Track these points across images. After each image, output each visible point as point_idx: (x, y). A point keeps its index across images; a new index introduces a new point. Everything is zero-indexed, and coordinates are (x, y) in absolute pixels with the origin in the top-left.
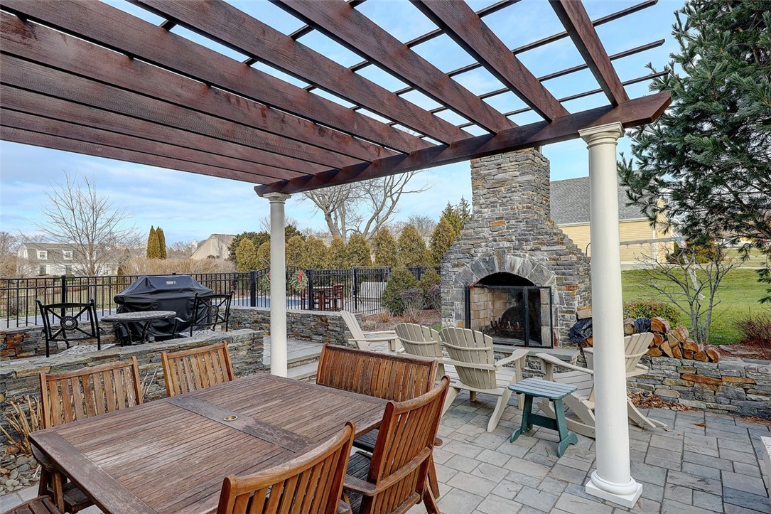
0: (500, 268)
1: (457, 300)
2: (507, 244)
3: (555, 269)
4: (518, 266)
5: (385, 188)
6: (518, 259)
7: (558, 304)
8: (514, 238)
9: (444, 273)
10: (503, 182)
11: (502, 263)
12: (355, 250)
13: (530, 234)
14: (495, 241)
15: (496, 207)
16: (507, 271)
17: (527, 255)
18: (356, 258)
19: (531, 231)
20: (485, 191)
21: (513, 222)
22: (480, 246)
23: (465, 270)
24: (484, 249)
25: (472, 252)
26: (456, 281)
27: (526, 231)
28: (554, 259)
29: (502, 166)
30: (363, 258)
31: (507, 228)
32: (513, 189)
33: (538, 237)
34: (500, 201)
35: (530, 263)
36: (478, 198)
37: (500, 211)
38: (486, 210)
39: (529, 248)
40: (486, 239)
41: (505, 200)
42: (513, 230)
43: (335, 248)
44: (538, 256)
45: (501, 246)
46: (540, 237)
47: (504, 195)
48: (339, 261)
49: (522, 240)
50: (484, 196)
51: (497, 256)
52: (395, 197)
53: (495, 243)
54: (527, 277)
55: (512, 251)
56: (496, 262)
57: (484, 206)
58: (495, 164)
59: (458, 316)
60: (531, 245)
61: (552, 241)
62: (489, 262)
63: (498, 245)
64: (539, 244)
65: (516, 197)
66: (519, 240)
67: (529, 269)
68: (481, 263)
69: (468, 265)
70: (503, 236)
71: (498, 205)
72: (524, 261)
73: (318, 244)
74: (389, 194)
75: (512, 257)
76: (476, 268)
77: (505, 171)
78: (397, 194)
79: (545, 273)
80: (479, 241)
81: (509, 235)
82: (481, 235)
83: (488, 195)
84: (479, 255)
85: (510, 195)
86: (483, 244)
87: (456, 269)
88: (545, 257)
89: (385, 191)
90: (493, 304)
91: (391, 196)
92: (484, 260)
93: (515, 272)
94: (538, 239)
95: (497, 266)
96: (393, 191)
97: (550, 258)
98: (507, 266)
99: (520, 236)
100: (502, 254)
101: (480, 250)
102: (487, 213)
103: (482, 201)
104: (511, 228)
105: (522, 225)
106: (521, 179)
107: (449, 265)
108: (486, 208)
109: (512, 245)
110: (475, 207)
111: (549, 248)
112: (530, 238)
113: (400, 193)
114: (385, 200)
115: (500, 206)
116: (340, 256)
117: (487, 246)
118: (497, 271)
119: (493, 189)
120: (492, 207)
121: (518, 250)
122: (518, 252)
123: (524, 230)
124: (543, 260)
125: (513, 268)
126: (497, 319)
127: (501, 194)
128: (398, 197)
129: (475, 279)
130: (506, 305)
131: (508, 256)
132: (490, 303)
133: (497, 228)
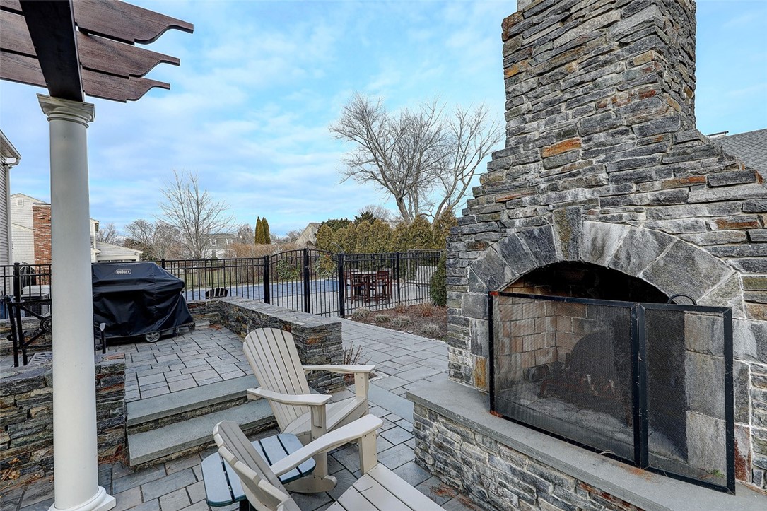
0: (565, 250)
1: (474, 315)
2: (584, 194)
3: (741, 255)
4: (614, 246)
5: (456, 171)
6: (615, 229)
7: (748, 356)
8: (603, 176)
9: (451, 261)
10: (575, 48)
11: (571, 238)
12: (418, 233)
13: (654, 160)
14: (554, 188)
15: (559, 112)
16: (585, 257)
17: (642, 217)
18: (419, 241)
19: (654, 151)
20: (533, 81)
21: (602, 137)
22: (520, 204)
23: (489, 257)
24: (529, 210)
25: (504, 217)
26: (473, 279)
27: (641, 153)
28: (738, 225)
29: (573, 10)
30: (426, 241)
31: (585, 156)
32: (602, 58)
33: (682, 165)
34: (568, 96)
35: (651, 238)
36: (516, 102)
37: (568, 118)
38: (535, 124)
39: (648, 197)
40: (532, 188)
41: (579, 91)
42: (603, 157)
43: (399, 231)
44: (680, 216)
45: (570, 199)
46: (688, 164)
47: (578, 80)
48: (403, 245)
49: (630, 176)
50: (530, 95)
51: (560, 223)
52: (466, 180)
53: (553, 194)
54: (640, 275)
55: (598, 209)
56: (556, 238)
57: (530, 116)
58: (555, 13)
59: (476, 348)
60: (656, 189)
61: (729, 173)
62: (541, 238)
63: (562, 197)
64: (681, 184)
65: (610, 75)
66: (617, 181)
67: (649, 254)
68: (522, 241)
69: (495, 245)
70: (574, 175)
71: (564, 106)
72: (632, 232)
73: (384, 228)
74: (460, 177)
75: (599, 223)
76: (511, 251)
77: (582, 20)
78: (468, 177)
79: (703, 266)
80: (517, 194)
81: (591, 170)
82: (522, 180)
83: (539, 91)
84: (517, 223)
85: (593, 74)
86: (527, 199)
87: (472, 254)
88: (702, 221)
89: (456, 174)
90: (555, 321)
91: (462, 179)
92: (529, 235)
93: (607, 262)
94: (680, 170)
95: (558, 247)
96: (465, 173)
97: (722, 224)
98: (586, 244)
99: (620, 169)
100: (570, 219)
101: (519, 212)
102: (536, 129)
103: (527, 105)
104: (596, 154)
105: (629, 142)
106: (624, 26)
107: (460, 245)
108: (535, 119)
109: (597, 195)
110: (512, 123)
111: (720, 193)
112: (652, 170)
113: (472, 176)
114: (455, 183)
115: (568, 108)
116: (404, 240)
117: (535, 202)
118: (559, 257)
119: (551, 74)
120: (548, 114)
121: (614, 205)
122: (615, 211)
123: (632, 153)
124: (695, 228)
125: (600, 250)
126: (562, 352)
127: (570, 79)
128: (469, 180)
129: (509, 275)
130: (581, 327)
131: (588, 223)
132: (548, 319)
133: (559, 160)
